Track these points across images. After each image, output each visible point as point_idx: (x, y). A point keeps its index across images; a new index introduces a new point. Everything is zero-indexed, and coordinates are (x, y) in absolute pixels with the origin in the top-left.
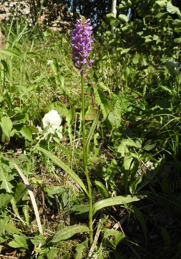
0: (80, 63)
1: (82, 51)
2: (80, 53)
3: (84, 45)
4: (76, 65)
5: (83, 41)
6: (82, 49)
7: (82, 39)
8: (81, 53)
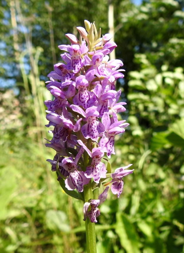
0: (81, 178)
1: (89, 134)
2: (80, 142)
3: (97, 113)
4: (67, 186)
5: (92, 102)
6: (90, 126)
7: (85, 94)
8: (84, 141)
